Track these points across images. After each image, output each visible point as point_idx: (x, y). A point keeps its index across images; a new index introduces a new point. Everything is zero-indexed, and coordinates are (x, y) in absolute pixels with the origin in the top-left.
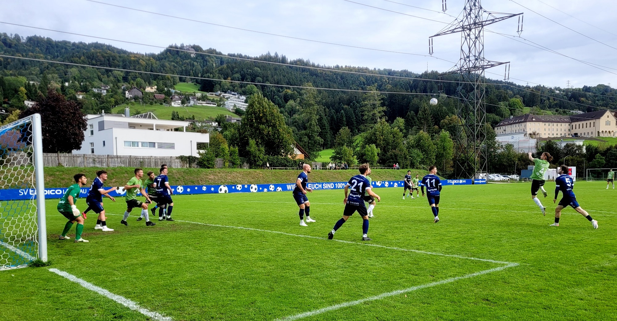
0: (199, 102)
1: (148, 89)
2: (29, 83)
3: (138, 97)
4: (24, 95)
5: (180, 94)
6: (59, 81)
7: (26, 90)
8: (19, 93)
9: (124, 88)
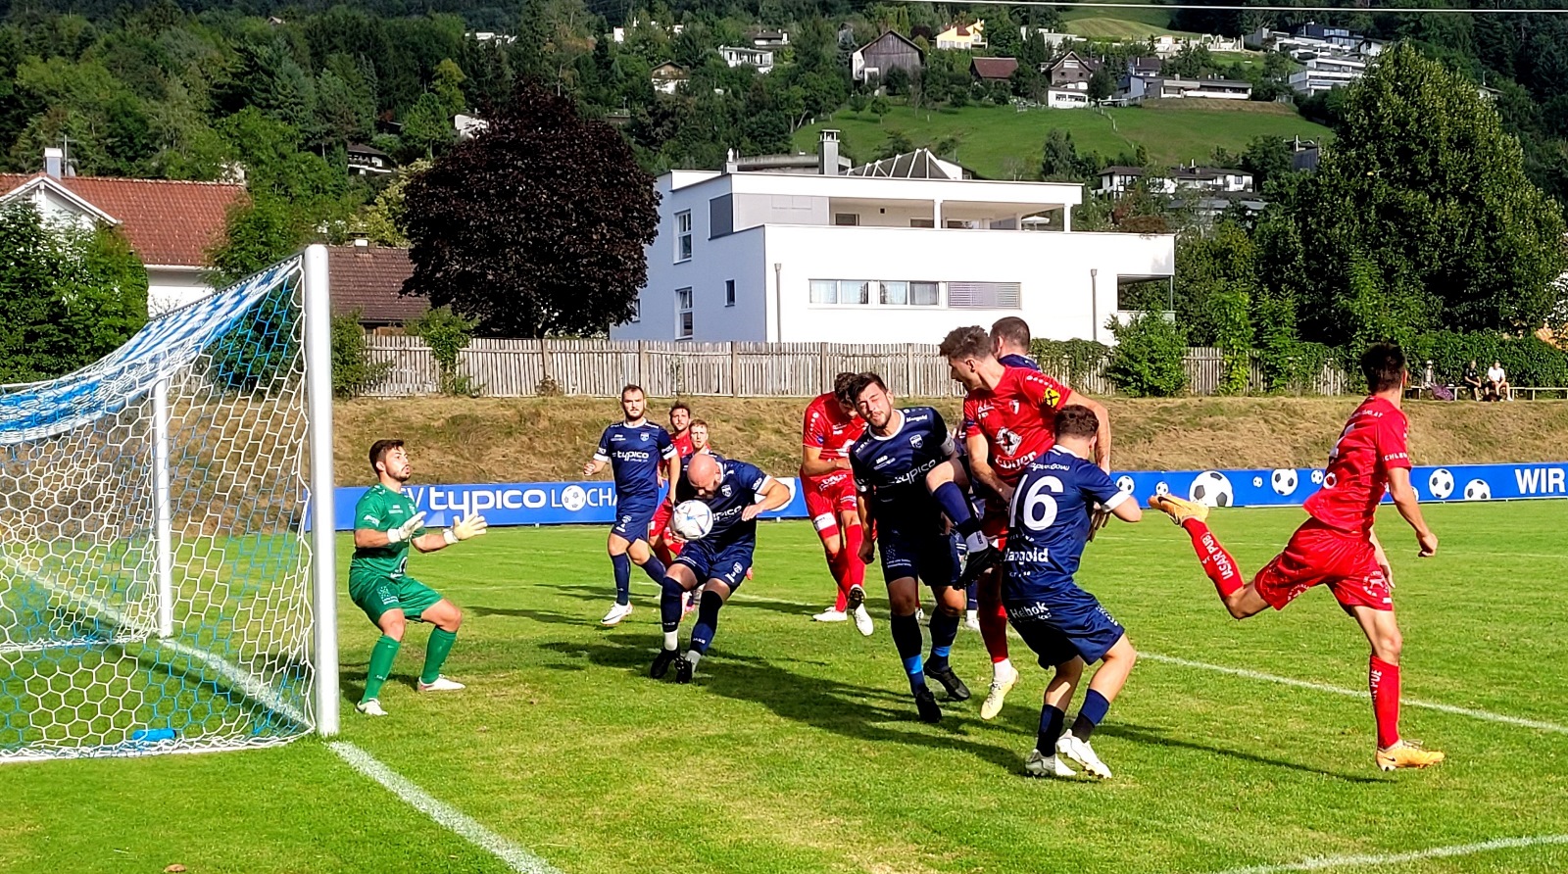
0: (1167, 83)
1: (949, 39)
2: (474, 40)
3: (904, 75)
4: (456, 91)
5: (1083, 52)
6: (588, 25)
7: (463, 68)
8: (438, 82)
9: (845, 35)
